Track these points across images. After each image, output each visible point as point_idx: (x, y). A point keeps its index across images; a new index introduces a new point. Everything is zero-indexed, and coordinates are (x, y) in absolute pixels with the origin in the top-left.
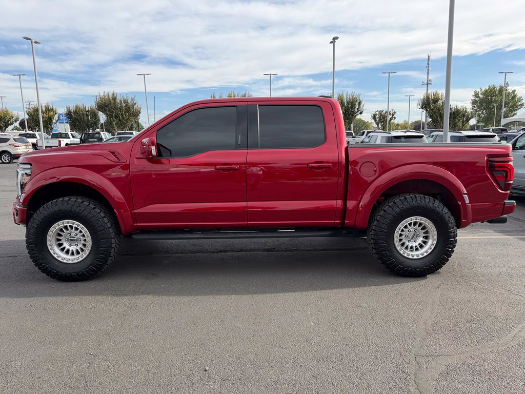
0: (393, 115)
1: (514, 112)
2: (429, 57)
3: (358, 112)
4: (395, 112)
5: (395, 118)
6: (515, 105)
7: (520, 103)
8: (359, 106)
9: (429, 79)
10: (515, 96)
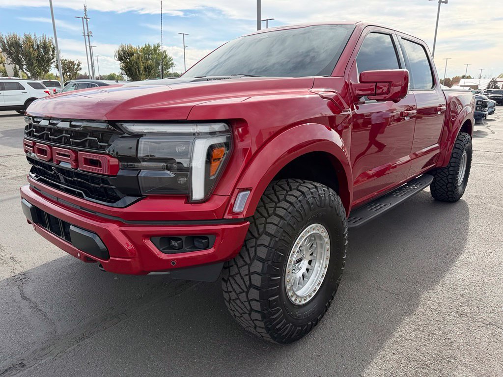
0: (78, 65)
1: (167, 70)
2: (85, 7)
3: (53, 59)
4: (79, 63)
5: (81, 69)
6: (167, 63)
7: (171, 63)
8: (53, 52)
9: (89, 31)
10: (166, 56)
